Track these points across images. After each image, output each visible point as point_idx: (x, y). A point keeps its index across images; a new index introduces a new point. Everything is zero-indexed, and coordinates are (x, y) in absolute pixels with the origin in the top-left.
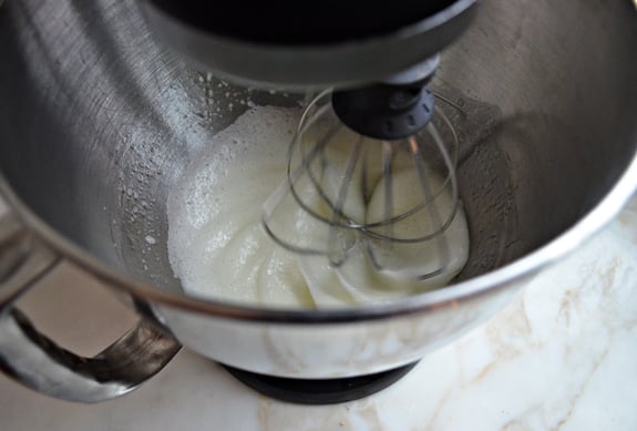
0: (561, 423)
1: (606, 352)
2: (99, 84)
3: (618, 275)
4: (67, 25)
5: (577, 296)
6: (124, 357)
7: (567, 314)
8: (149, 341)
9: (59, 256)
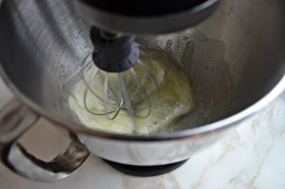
0: (255, 177)
1: (272, 145)
2: (46, 38)
3: (275, 112)
4: (31, 11)
5: (258, 122)
6: (64, 161)
7: (254, 130)
8: (75, 153)
9: (38, 116)
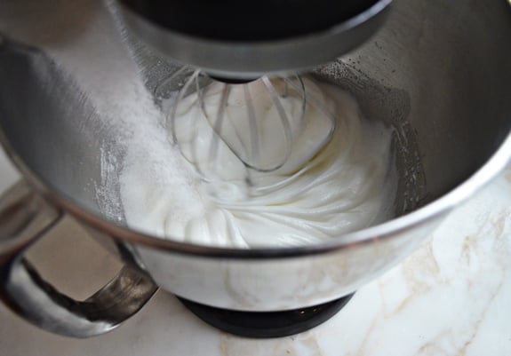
0: (467, 344)
1: (501, 285)
3: (508, 223)
5: (475, 241)
6: (109, 301)
7: (468, 256)
8: (129, 287)
